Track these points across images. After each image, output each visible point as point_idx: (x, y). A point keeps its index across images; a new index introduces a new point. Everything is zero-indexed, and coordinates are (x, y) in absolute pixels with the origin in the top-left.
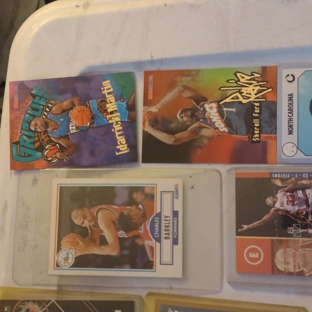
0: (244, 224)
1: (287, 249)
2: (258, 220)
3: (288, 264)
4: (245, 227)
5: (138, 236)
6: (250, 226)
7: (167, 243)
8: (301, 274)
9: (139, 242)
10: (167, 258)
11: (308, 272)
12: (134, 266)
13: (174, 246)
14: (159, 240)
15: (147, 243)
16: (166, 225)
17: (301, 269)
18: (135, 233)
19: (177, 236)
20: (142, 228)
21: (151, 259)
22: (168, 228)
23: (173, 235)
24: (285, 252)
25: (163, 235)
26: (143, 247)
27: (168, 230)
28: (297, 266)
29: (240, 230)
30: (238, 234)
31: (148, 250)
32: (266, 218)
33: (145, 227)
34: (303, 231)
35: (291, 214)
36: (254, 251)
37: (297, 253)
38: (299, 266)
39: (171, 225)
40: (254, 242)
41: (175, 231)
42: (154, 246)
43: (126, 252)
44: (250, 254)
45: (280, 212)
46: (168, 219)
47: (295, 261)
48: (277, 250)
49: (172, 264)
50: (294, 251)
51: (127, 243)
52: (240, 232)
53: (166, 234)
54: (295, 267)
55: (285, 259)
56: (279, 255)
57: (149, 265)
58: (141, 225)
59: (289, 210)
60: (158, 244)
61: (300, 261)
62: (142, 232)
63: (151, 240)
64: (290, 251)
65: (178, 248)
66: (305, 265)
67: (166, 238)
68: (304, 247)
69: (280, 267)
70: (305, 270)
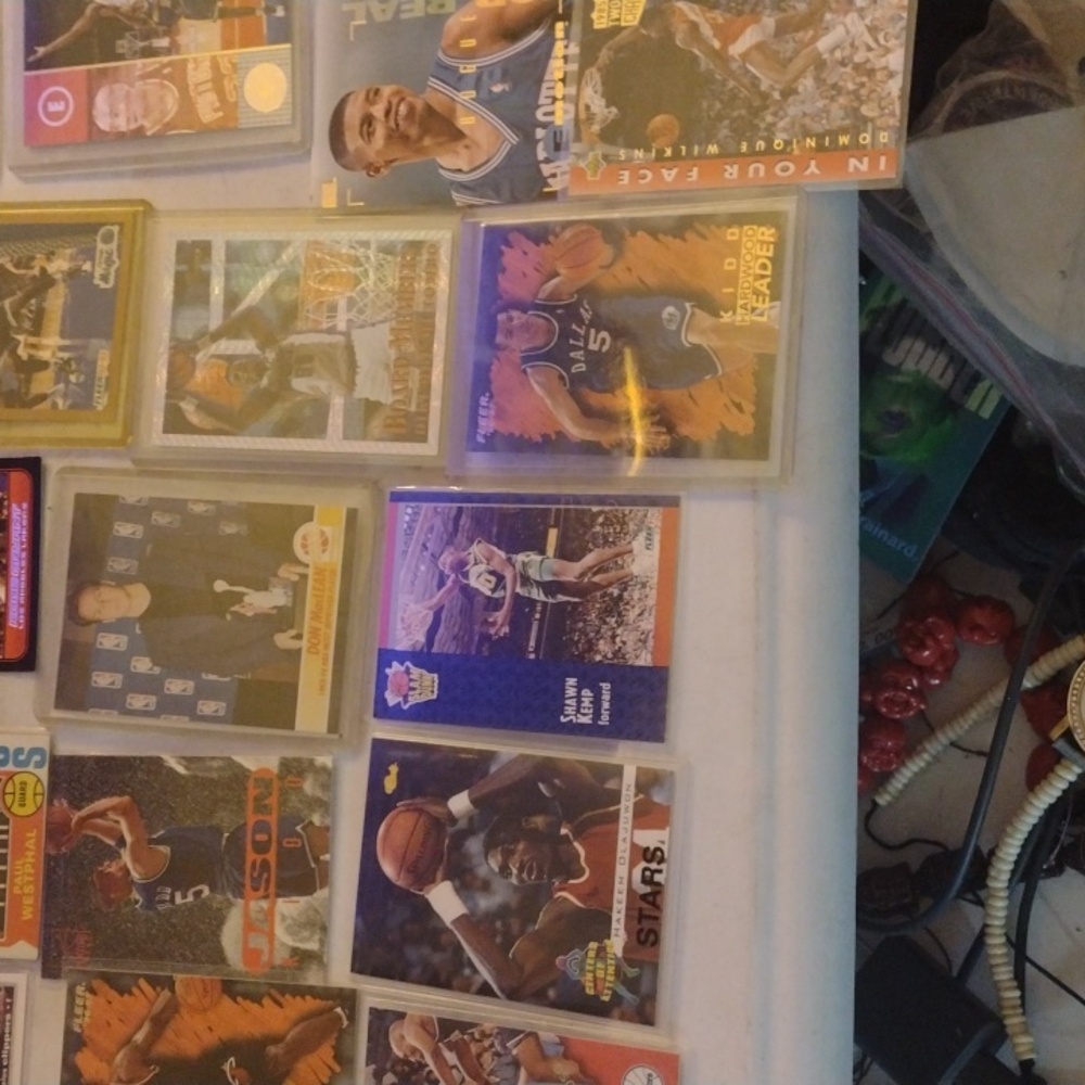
0: (38, 45)
1: (116, 86)
2: (63, 35)
3: (116, 115)
4: (41, 51)
6: (50, 47)
11: (152, 128)
17: (140, 123)
24: (112, 92)
28: (132, 117)
29: (32, 59)
30: (29, 67)
32: (78, 26)
34: (141, 44)
35: (122, 14)
36: (55, 97)
37: (133, 91)
38: (136, 117)
40: (55, 80)
44: (50, 105)
45: (103, 12)
47: (128, 109)
48: (99, 88)
50: (126, 87)
52: (31, 62)
54: (128, 120)
55: (111, 106)
56: (101, 99)
59: (118, 4)
61: (137, 108)
64: (121, 89)
66: (147, 113)
68: (145, 76)
69: (103, 123)
70: (147, 124)
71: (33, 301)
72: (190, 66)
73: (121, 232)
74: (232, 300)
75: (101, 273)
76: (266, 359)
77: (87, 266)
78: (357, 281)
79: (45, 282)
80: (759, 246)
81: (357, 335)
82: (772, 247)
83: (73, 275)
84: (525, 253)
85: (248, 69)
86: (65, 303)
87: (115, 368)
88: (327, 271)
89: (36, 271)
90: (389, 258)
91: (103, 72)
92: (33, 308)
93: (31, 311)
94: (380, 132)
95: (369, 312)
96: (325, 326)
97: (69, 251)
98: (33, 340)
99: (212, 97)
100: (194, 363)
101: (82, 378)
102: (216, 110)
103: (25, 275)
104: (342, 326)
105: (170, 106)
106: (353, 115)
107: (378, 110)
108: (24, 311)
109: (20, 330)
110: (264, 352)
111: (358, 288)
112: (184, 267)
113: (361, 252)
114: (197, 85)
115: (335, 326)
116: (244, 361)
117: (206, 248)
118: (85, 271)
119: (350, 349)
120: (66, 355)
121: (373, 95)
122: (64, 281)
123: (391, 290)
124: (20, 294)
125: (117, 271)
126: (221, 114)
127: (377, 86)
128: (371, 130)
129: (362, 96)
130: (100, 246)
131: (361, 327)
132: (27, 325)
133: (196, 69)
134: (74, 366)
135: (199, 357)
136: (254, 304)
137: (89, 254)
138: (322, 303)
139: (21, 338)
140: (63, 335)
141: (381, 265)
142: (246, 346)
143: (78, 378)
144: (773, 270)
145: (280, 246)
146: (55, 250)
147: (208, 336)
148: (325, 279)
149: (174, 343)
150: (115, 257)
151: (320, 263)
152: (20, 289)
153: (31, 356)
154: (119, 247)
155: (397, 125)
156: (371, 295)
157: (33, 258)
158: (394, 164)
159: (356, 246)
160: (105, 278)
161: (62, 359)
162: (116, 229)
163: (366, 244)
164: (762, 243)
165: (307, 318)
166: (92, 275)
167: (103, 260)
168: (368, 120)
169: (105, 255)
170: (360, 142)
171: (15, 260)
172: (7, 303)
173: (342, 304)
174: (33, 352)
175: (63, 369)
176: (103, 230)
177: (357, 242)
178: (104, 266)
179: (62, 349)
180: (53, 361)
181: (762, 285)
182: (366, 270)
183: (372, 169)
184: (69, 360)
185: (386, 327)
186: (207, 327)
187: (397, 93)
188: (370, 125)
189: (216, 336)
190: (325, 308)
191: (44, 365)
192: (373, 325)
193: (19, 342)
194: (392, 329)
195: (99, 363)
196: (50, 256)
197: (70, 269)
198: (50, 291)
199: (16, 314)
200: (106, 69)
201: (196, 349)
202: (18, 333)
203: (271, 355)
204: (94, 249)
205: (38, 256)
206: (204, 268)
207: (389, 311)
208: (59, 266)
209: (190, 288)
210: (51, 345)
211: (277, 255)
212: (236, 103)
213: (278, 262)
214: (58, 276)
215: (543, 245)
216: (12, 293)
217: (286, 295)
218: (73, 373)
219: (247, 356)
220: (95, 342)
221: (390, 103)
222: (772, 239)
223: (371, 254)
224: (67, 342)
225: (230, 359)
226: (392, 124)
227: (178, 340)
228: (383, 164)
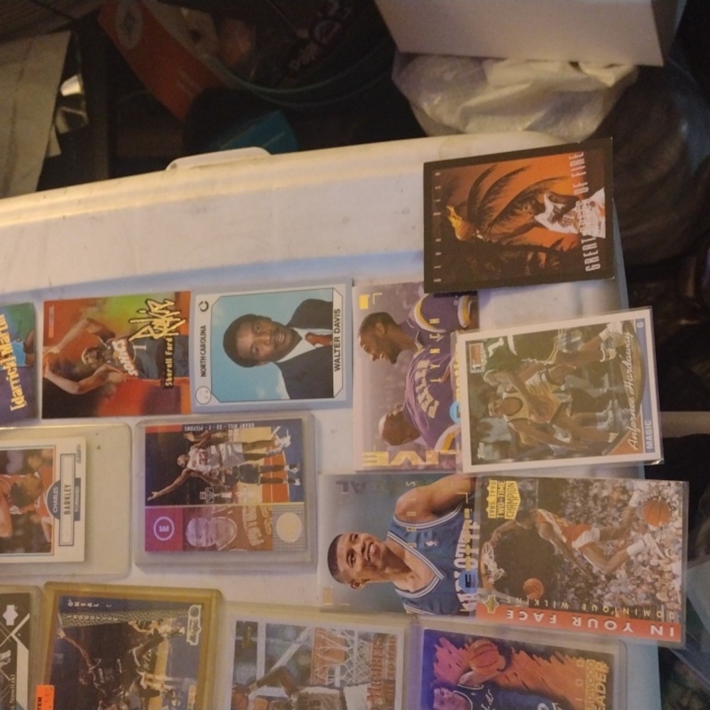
0: (154, 491)
1: (200, 519)
2: (168, 485)
3: (200, 537)
4: (155, 494)
5: (34, 512)
6: (161, 492)
7: (67, 519)
8: (214, 548)
9: (34, 519)
10: (66, 539)
11: (222, 546)
12: (29, 549)
13: (76, 522)
14: (57, 515)
15: (44, 520)
16: (67, 496)
17: (214, 542)
18: (29, 508)
19: (79, 509)
20: (39, 501)
21: (48, 540)
22: (68, 500)
23: (74, 509)
24: (197, 523)
25: (63, 510)
26: (39, 525)
27: (69, 503)
28: (210, 539)
29: (149, 499)
30: (148, 503)
31: (45, 528)
32: (177, 481)
33: (42, 500)
34: (216, 495)
35: (203, 476)
36: (163, 523)
38: (211, 539)
39: (72, 496)
40: (163, 513)
41: (77, 503)
42: (52, 524)
43: (19, 533)
44: (160, 527)
45: (192, 474)
46: (68, 488)
47: (207, 534)
48: (189, 521)
49: (73, 545)
50: (206, 521)
51: (21, 521)
52: (150, 501)
53: (66, 508)
54: (207, 541)
55: (197, 531)
56: (191, 526)
57: (45, 547)
58: (36, 498)
59: (201, 471)
60: (57, 521)
61: (212, 534)
62: (37, 506)
63: (48, 516)
64: (202, 521)
65: (80, 525)
67: (66, 513)
68: (217, 515)
69: (192, 541)
70: (218, 544)
71: (150, 651)
72: (244, 511)
73: (203, 608)
74: (270, 662)
75: (191, 635)
76: (291, 701)
77: (182, 630)
78: (346, 656)
79: (157, 638)
80: (597, 674)
81: (347, 690)
82: (605, 676)
83: (174, 635)
84: (450, 653)
85: (279, 515)
86: (169, 653)
87: (199, 697)
88: (328, 648)
89: (152, 631)
90: (366, 643)
91: (192, 510)
92: (150, 655)
93: (148, 657)
94: (359, 561)
95: (354, 676)
96: (327, 683)
97: (171, 620)
98: (150, 676)
99: (257, 530)
100: (248, 700)
101: (179, 703)
102: (260, 538)
103: (145, 633)
104: (338, 684)
105: (232, 534)
106: (342, 548)
107: (357, 548)
108: (145, 657)
109: (142, 669)
110: (290, 696)
111: (348, 660)
112: (241, 638)
113: (348, 638)
114: (248, 523)
115: (333, 683)
116: (277, 701)
117: (254, 626)
118: (181, 633)
119: (343, 699)
120: (170, 688)
121: (353, 539)
122: (168, 638)
123: (367, 664)
124: (141, 645)
125: (200, 634)
126: (263, 541)
127: (356, 533)
128: (353, 559)
129: (347, 538)
130: (190, 617)
131: (349, 685)
132: (146, 666)
133: (247, 512)
134: (174, 695)
135: (252, 696)
136: (283, 665)
137: (184, 622)
138: (324, 668)
139: (142, 674)
140: (167, 674)
141: (361, 647)
142: (279, 692)
143: (177, 703)
144: (607, 691)
145: (298, 630)
146: (164, 619)
147: (256, 683)
148: (327, 653)
149: (235, 686)
150: (199, 625)
151: (324, 642)
152: (142, 642)
153: (148, 687)
154: (202, 619)
155: (369, 559)
156: (355, 666)
157: (150, 623)
158: (368, 582)
159: (346, 634)
160: (193, 639)
161: (167, 690)
162: (199, 607)
163: (351, 633)
164: (599, 672)
165: (317, 677)
166: (185, 636)
167: (192, 627)
168: (351, 553)
169: (193, 624)
170: (347, 566)
171: (139, 624)
172: (134, 651)
173: (338, 671)
174: (150, 684)
175: (168, 695)
176: (192, 607)
177: (346, 631)
178: (192, 630)
179: (167, 683)
180: (161, 690)
181: (600, 700)
182: (352, 650)
183: (354, 583)
184: (172, 691)
185: (365, 687)
186: (255, 677)
187: (369, 538)
188: (352, 557)
189: (260, 684)
190: (327, 672)
191: (156, 693)
192: (357, 685)
193: (141, 677)
194: (369, 689)
195: (190, 694)
196: (160, 622)
197: (172, 631)
198: (160, 644)
199: (140, 659)
200: (194, 508)
201: (249, 691)
202: (140, 671)
203: (294, 699)
204: (187, 619)
205: (153, 621)
206: (253, 639)
207: (367, 677)
208: (165, 629)
209: (244, 652)
210: (160, 680)
211: (298, 636)
212: (271, 535)
213: (298, 640)
214: (165, 635)
215: (461, 649)
216: (137, 645)
217: (303, 661)
218: (174, 699)
219: (280, 698)
220: (187, 680)
221: (364, 544)
222: (605, 671)
223: (356, 638)
224: (170, 679)
225: (269, 699)
226: (366, 557)
227: (237, 684)
228: (361, 581)
